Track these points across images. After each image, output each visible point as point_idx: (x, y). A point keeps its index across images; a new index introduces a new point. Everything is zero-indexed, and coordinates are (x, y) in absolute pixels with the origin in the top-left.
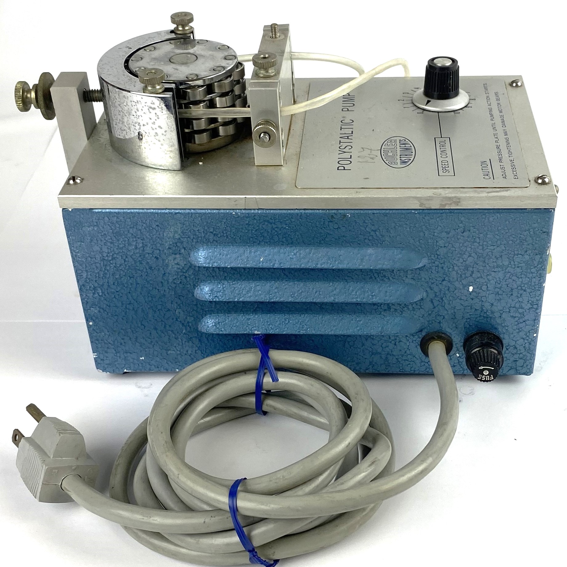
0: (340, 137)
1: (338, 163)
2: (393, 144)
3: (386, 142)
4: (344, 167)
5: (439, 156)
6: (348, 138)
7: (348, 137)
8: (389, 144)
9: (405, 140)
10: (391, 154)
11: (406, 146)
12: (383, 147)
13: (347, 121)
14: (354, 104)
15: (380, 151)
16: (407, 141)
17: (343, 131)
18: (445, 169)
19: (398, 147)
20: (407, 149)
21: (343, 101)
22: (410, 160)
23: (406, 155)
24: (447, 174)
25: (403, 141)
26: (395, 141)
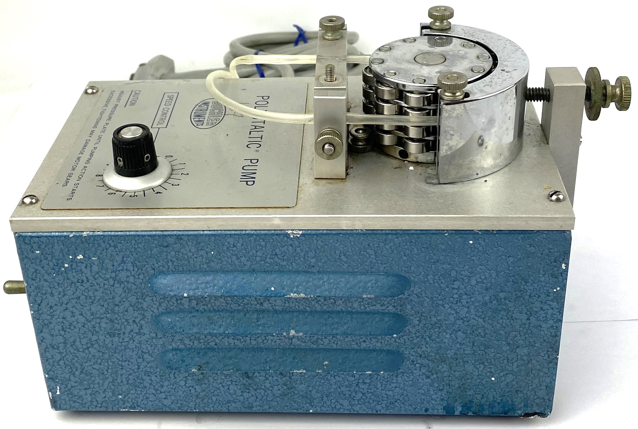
0: (264, 127)
1: (268, 103)
2: (210, 121)
3: (217, 122)
4: (263, 98)
5: (170, 111)
6: (256, 126)
7: (255, 128)
8: (215, 121)
9: (197, 125)
10: (216, 111)
11: (198, 119)
12: (221, 118)
13: (254, 147)
14: (243, 169)
15: (226, 114)
16: (195, 125)
17: (260, 134)
18: (171, 98)
19: (206, 118)
20: (199, 116)
21: (255, 173)
22: (199, 106)
23: (201, 110)
24: (170, 94)
25: (199, 124)
26: (207, 125)
